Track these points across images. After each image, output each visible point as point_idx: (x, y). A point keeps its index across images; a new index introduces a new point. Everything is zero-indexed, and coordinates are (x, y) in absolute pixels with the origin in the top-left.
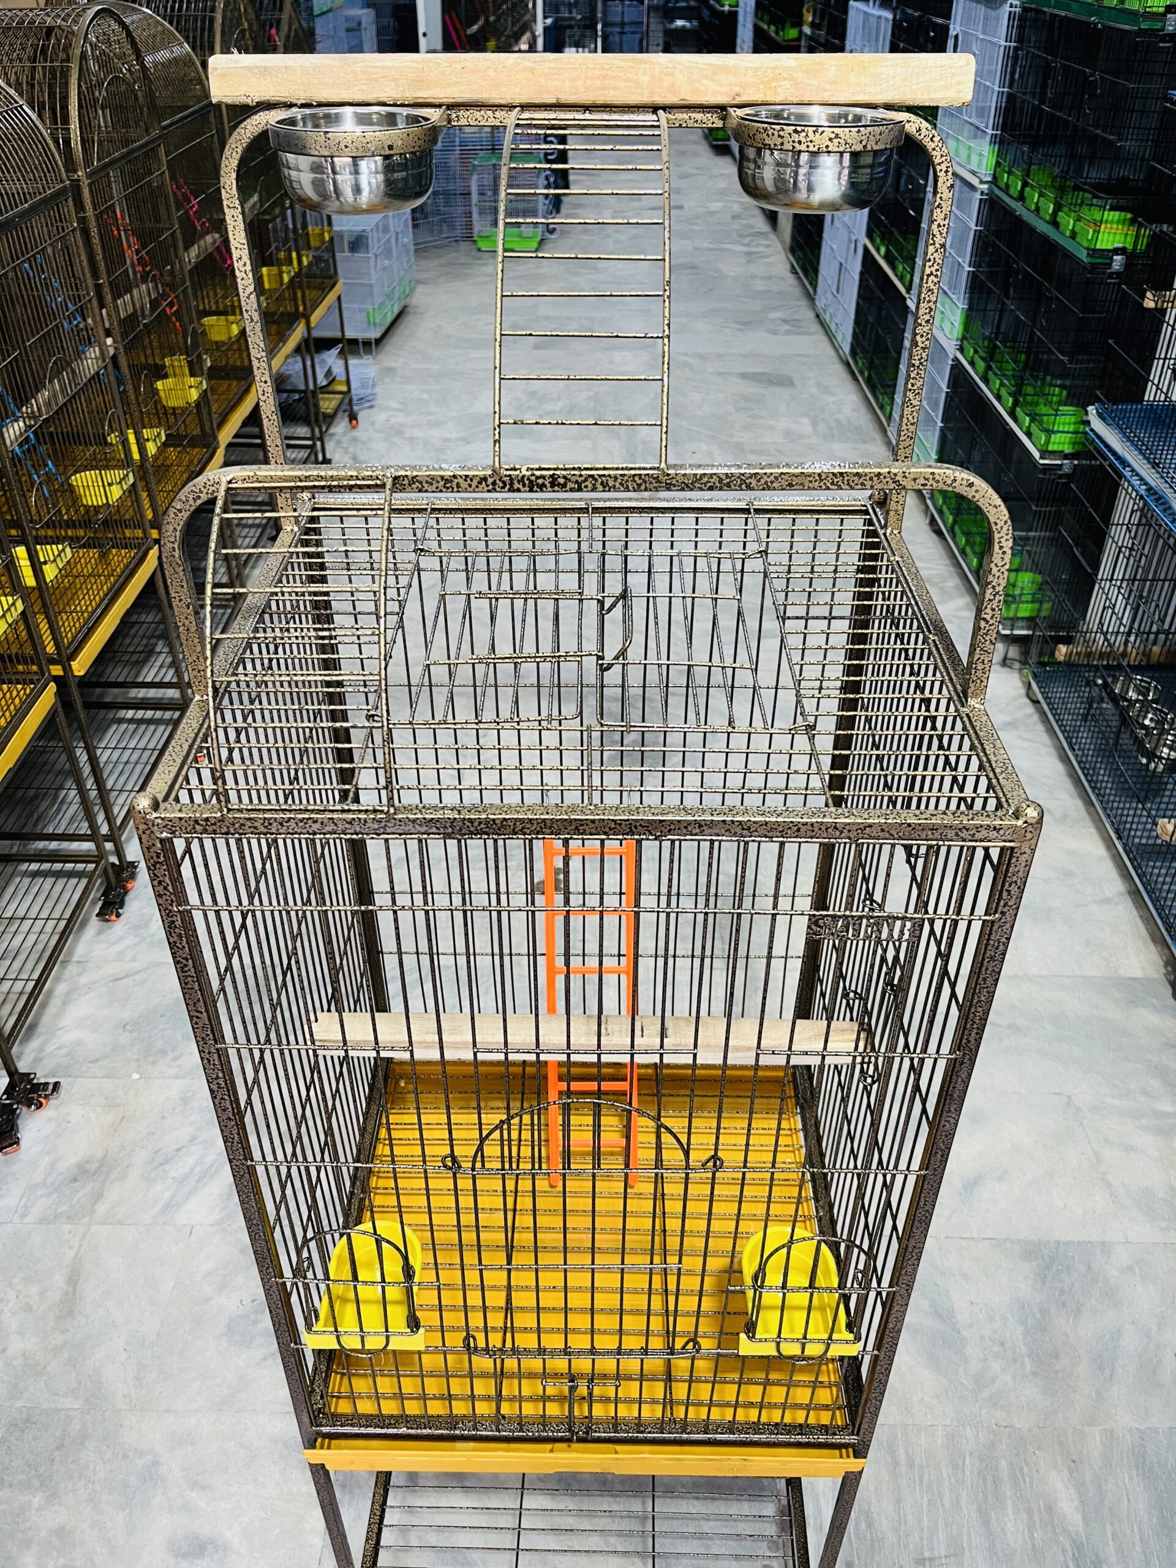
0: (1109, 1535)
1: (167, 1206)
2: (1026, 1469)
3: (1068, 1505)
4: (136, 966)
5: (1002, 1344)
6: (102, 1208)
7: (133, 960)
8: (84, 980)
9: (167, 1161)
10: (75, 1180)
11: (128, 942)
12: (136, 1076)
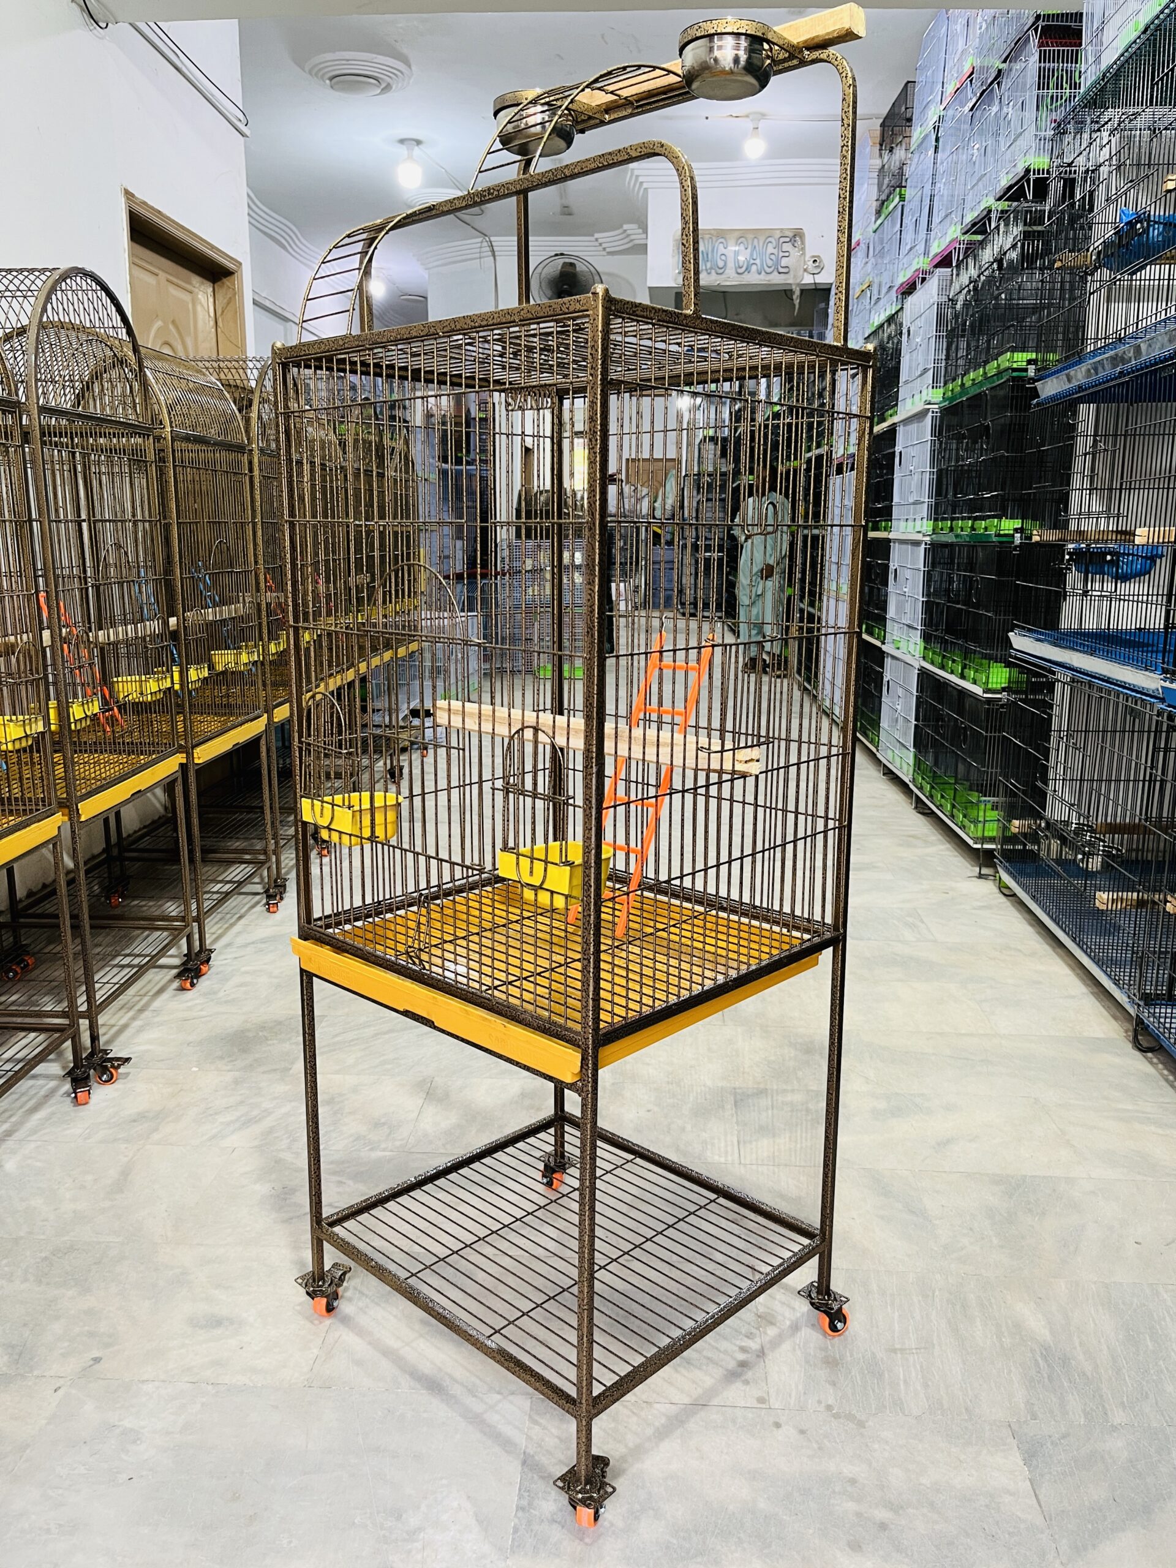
0: (1077, 1344)
1: (214, 1137)
2: (993, 1300)
3: (1036, 1324)
4: (204, 1013)
5: (971, 1229)
6: (156, 1136)
7: (202, 1010)
8: (157, 1019)
9: (216, 1114)
10: (135, 1121)
11: (197, 1001)
12: (195, 1069)
